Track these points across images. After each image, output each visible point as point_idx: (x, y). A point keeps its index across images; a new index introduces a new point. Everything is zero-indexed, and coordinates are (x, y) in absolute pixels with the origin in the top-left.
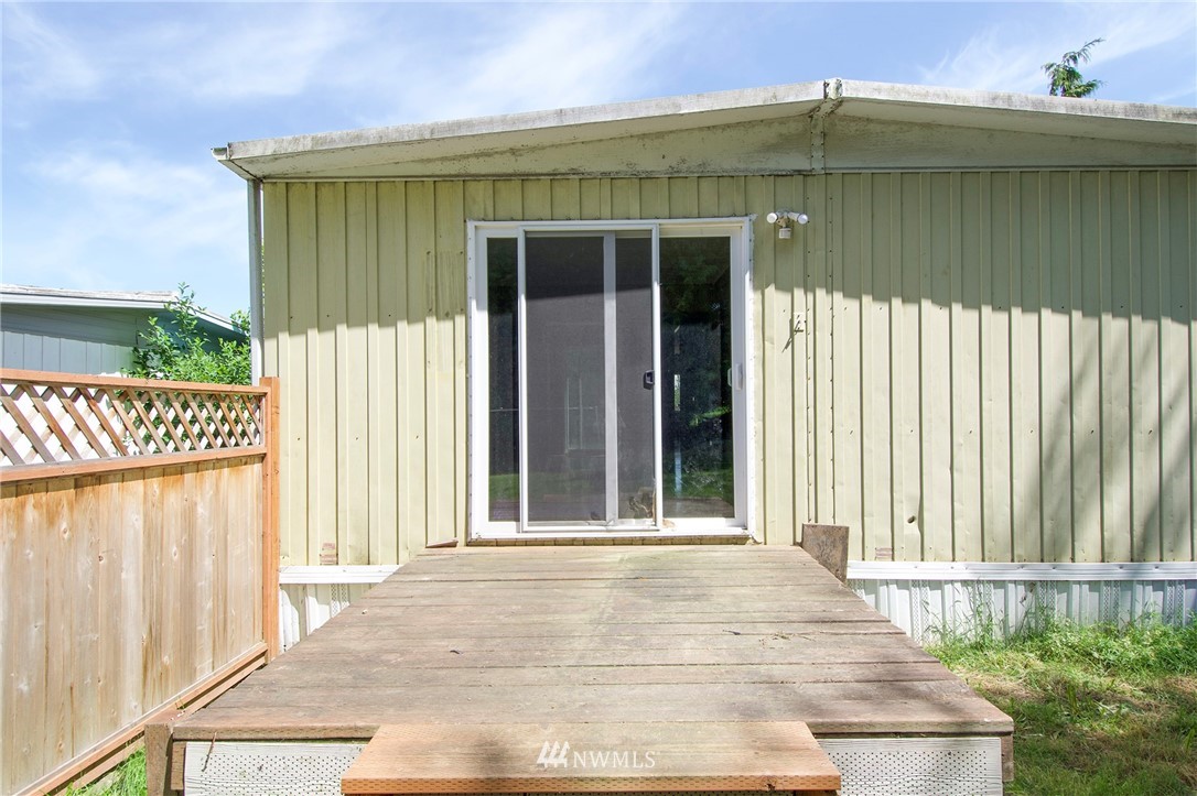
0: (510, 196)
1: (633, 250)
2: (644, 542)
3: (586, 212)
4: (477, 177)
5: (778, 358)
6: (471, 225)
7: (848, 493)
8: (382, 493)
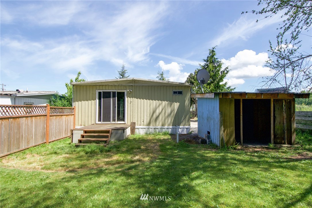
0: (101, 87)
1: (114, 93)
2: (115, 124)
3: (109, 89)
4: (97, 85)
5: (129, 105)
6: (97, 90)
7: (136, 119)
8: (86, 119)
